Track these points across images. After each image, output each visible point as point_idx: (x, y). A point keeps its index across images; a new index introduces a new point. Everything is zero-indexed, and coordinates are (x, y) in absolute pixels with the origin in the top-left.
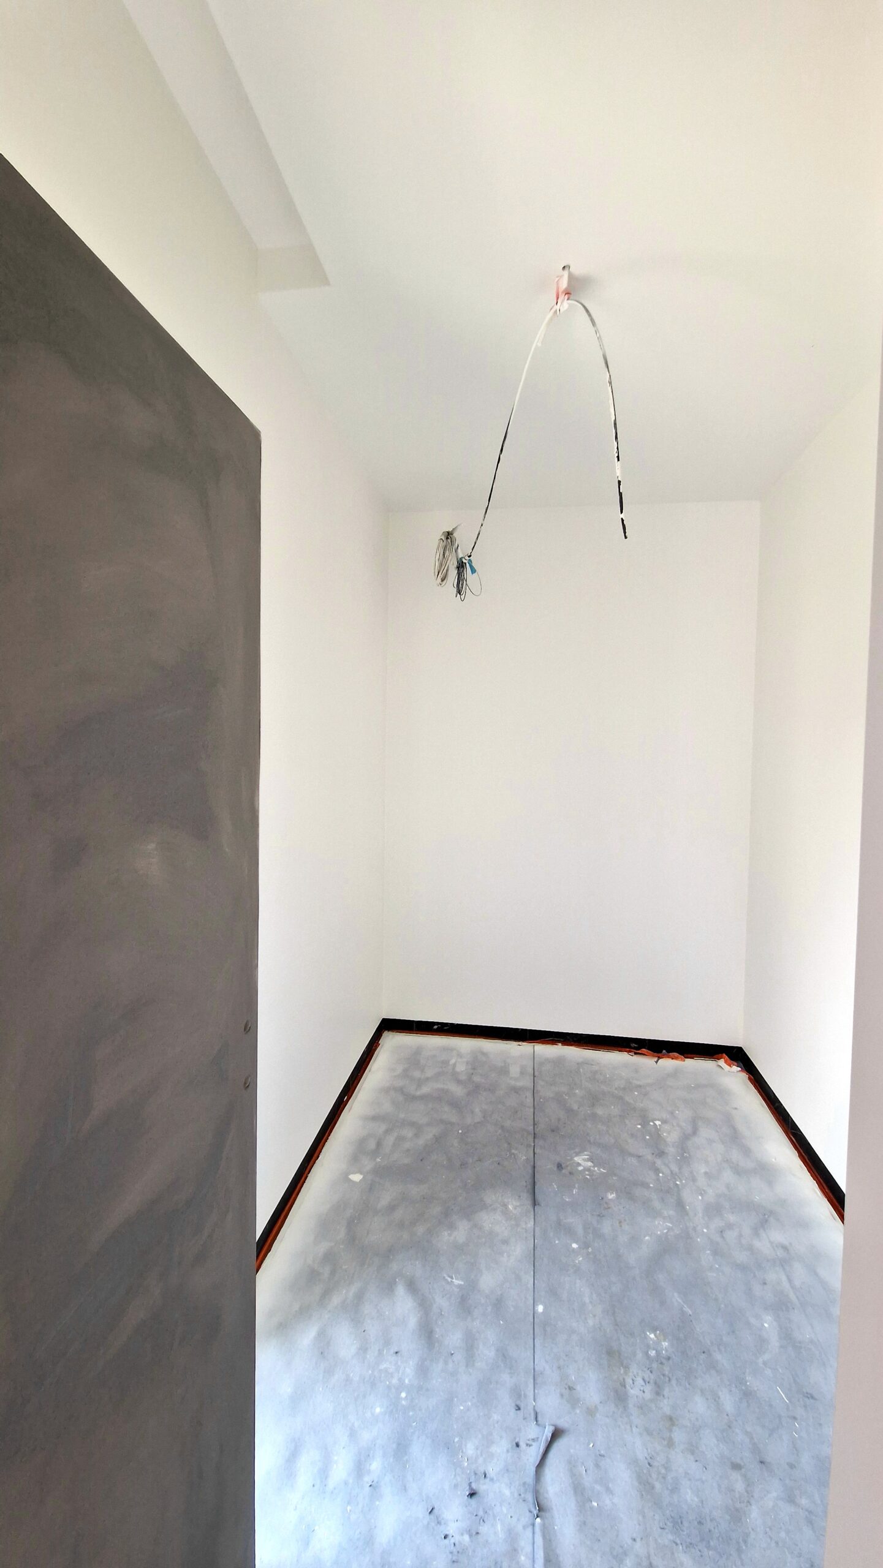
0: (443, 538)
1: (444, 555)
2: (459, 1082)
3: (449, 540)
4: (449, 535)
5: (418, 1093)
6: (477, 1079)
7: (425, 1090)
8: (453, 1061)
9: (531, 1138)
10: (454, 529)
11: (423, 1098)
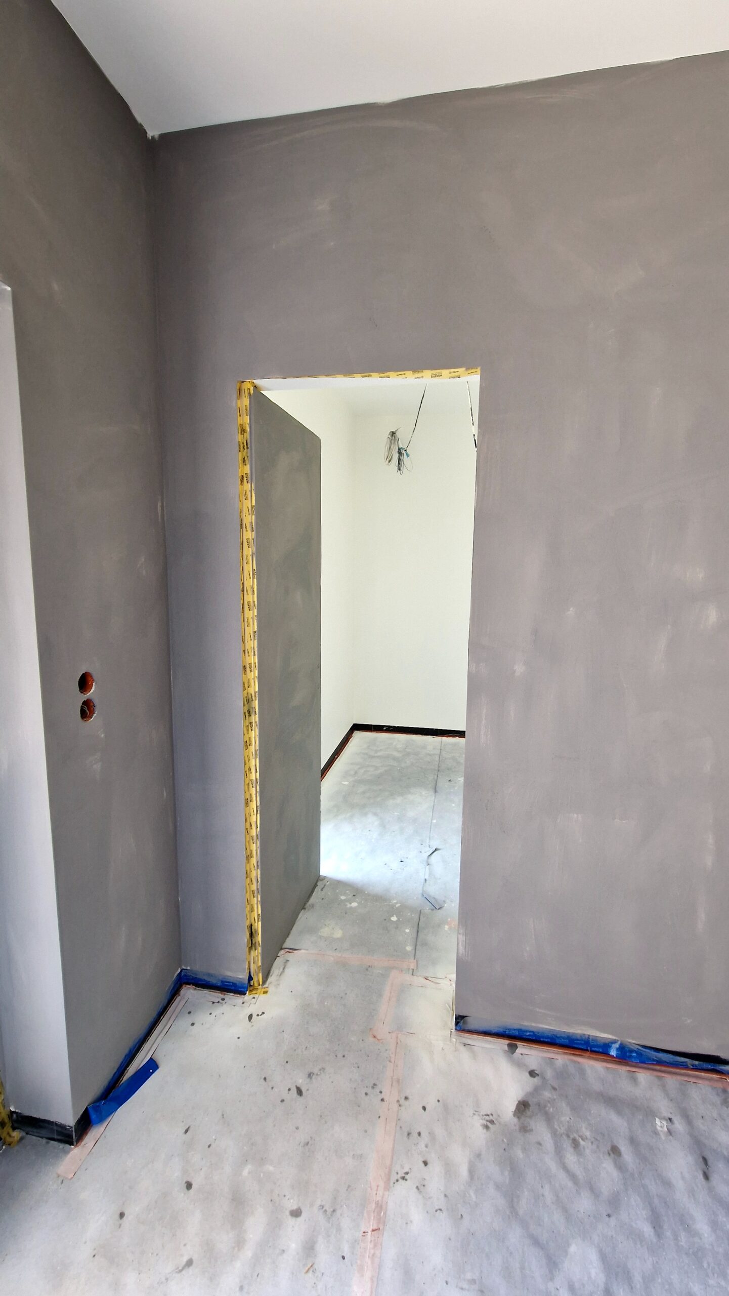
0: (390, 437)
1: (390, 448)
2: (399, 752)
3: (393, 437)
4: (393, 434)
5: (376, 755)
6: (408, 750)
7: (379, 754)
8: (394, 744)
9: (436, 772)
10: (396, 431)
11: (378, 757)
